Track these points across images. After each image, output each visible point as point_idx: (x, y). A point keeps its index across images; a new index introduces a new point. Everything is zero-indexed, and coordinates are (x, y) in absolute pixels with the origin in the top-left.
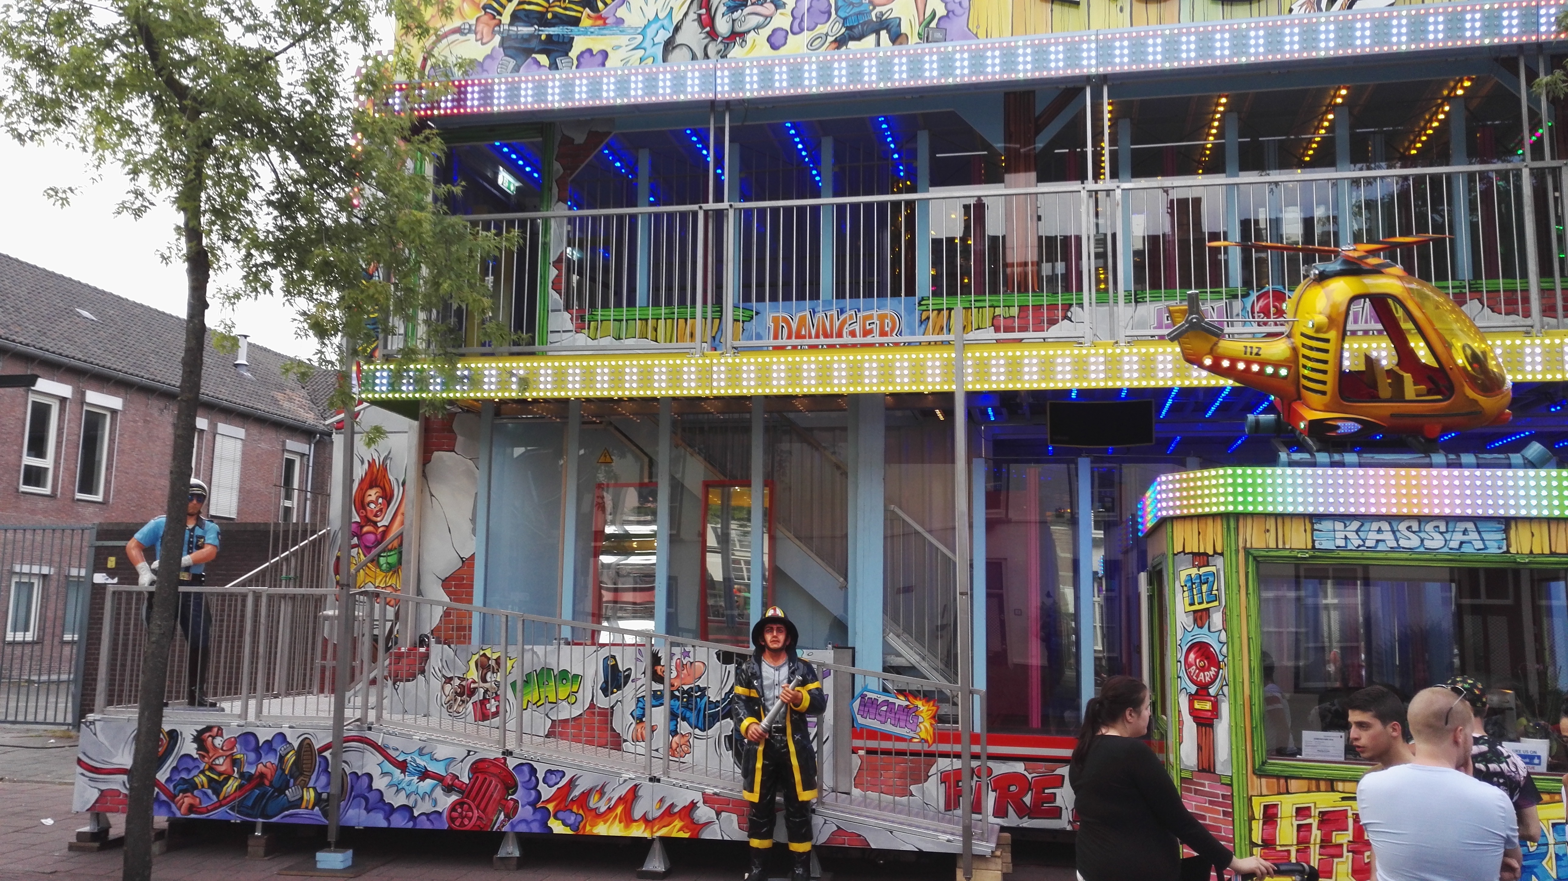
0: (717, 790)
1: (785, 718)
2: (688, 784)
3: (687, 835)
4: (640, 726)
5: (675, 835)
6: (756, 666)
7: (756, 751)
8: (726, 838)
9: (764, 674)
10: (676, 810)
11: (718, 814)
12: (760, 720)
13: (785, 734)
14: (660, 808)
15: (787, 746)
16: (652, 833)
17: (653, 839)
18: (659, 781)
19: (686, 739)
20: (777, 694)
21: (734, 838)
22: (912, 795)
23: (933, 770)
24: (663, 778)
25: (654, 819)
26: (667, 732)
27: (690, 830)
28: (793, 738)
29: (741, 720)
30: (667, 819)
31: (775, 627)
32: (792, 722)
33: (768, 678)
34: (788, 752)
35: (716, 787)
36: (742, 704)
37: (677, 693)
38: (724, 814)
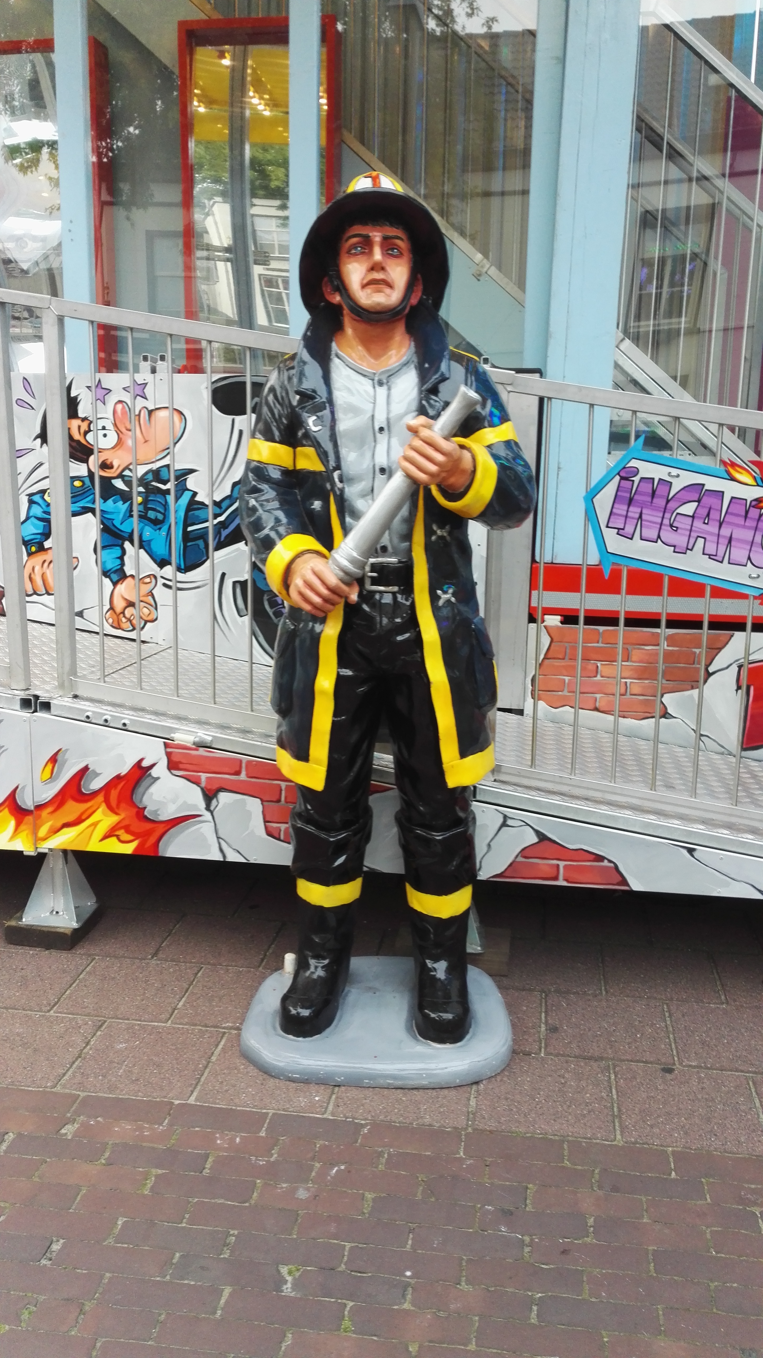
0: (205, 735)
1: (408, 536)
2: (127, 717)
3: (128, 849)
4: (39, 558)
5: (95, 846)
6: (313, 369)
7: (315, 639)
8: (233, 857)
9: (340, 396)
10: (96, 784)
11: (209, 796)
12: (328, 542)
13: (408, 588)
14: (52, 777)
15: (412, 623)
16: (37, 840)
17: (41, 858)
18: (46, 706)
19: (145, 589)
20: (381, 460)
21: (255, 859)
22: (665, 714)
23: (720, 661)
24: (60, 701)
25: (39, 807)
26: (100, 573)
27: (136, 835)
28: (434, 598)
29: (267, 545)
30: (72, 809)
31: (377, 236)
32: (429, 548)
33: (354, 410)
34: (418, 642)
35: (202, 723)
36: (269, 493)
37: (119, 484)
38: (224, 798)
